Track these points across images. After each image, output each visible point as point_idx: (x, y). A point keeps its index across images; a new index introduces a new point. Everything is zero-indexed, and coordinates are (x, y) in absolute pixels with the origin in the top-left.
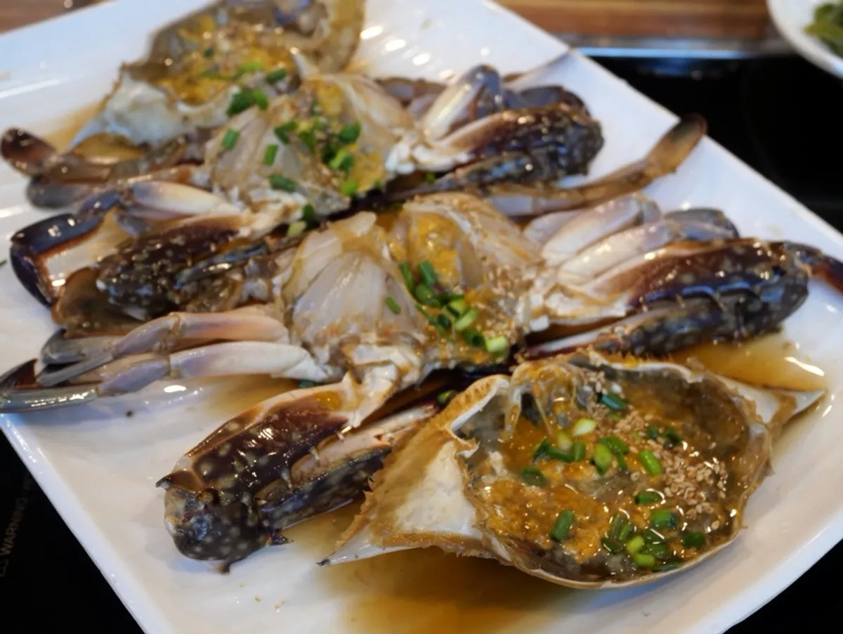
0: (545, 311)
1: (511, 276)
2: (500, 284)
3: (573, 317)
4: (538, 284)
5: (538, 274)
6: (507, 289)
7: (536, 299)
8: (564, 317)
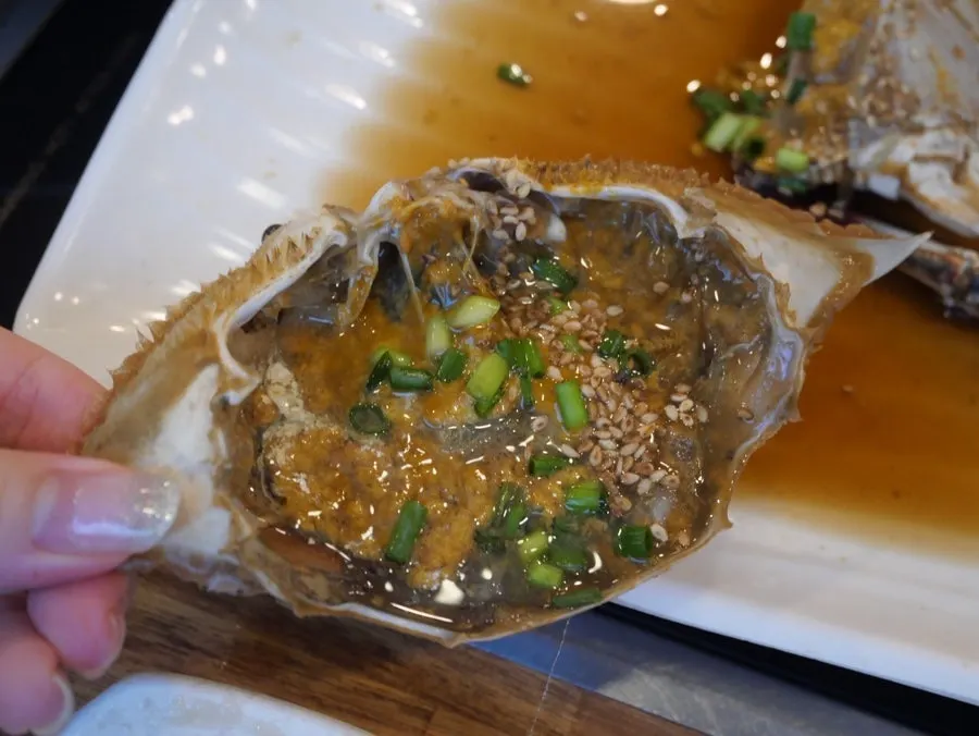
0: (901, 174)
1: (898, 101)
2: (870, 98)
3: (935, 207)
4: (929, 138)
5: (939, 128)
6: (873, 110)
7: (904, 150)
8: (923, 199)
